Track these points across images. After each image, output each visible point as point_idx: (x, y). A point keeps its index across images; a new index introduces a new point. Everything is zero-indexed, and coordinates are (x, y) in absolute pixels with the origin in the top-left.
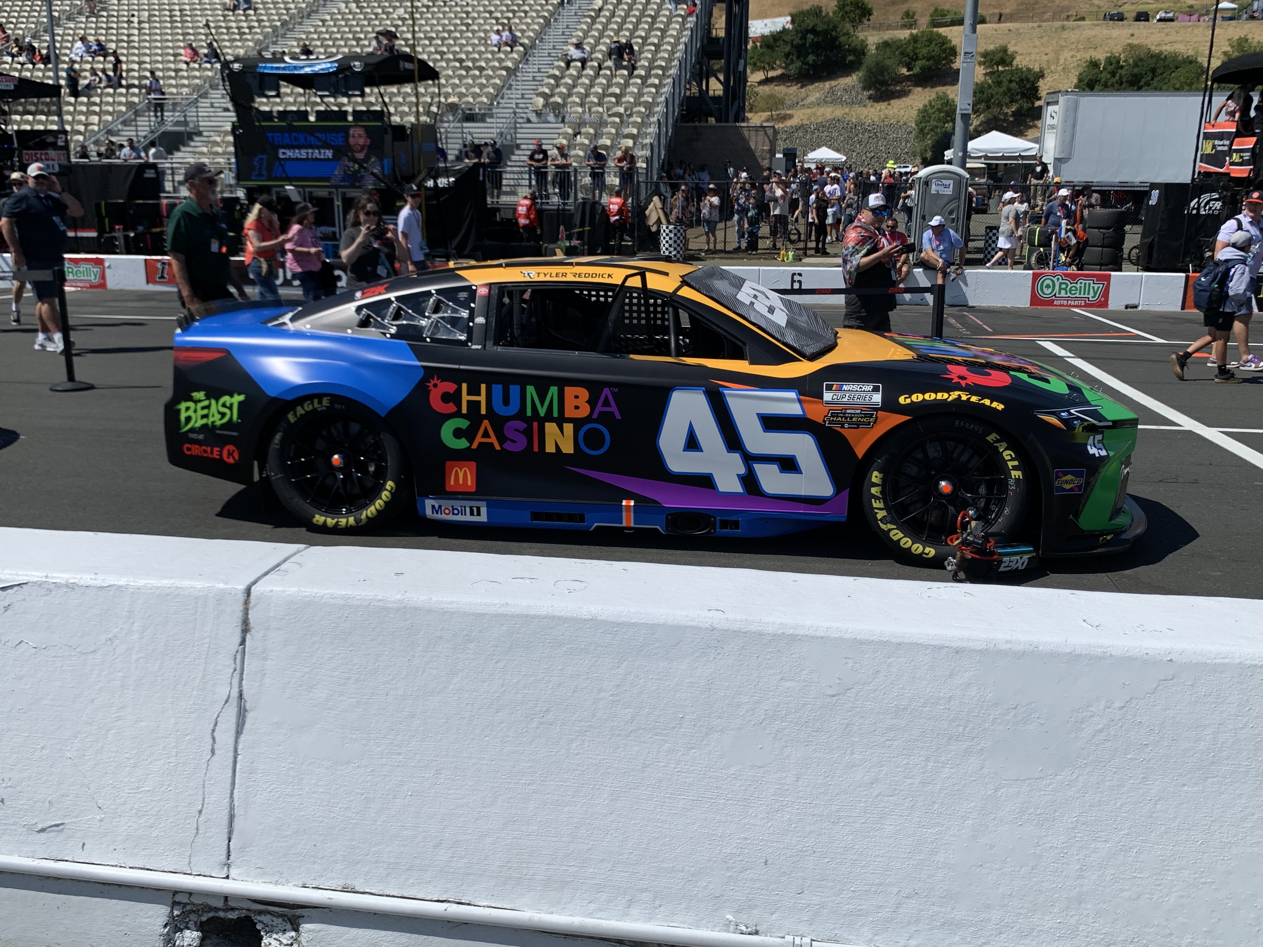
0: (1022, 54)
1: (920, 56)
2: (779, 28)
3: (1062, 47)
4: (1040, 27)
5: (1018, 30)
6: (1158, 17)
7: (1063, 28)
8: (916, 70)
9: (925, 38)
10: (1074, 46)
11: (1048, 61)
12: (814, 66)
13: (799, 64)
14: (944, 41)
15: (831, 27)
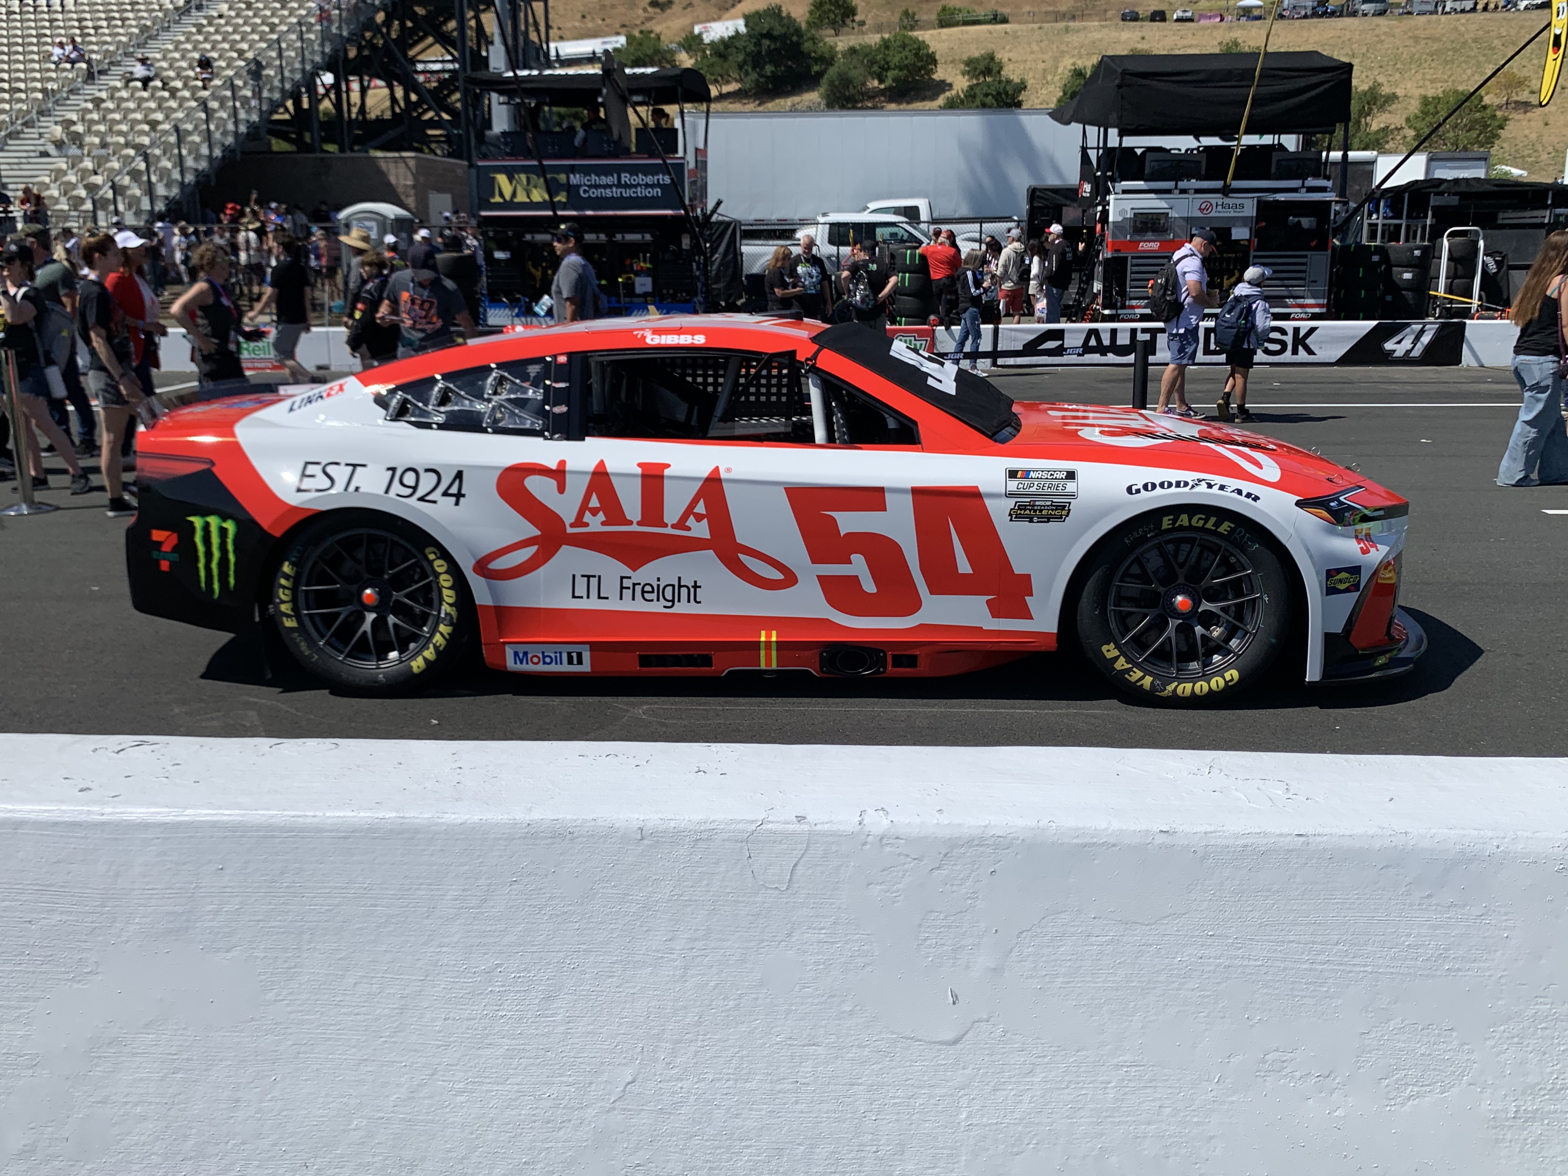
0: (1016, 62)
1: (892, 65)
2: (731, 33)
3: (1063, 52)
4: (1040, 28)
5: (1015, 32)
6: (1175, 17)
7: (1067, 30)
8: (889, 82)
9: (898, 43)
10: (1076, 52)
11: (1044, 70)
12: (774, 78)
13: (754, 76)
14: (921, 46)
15: (792, 30)
